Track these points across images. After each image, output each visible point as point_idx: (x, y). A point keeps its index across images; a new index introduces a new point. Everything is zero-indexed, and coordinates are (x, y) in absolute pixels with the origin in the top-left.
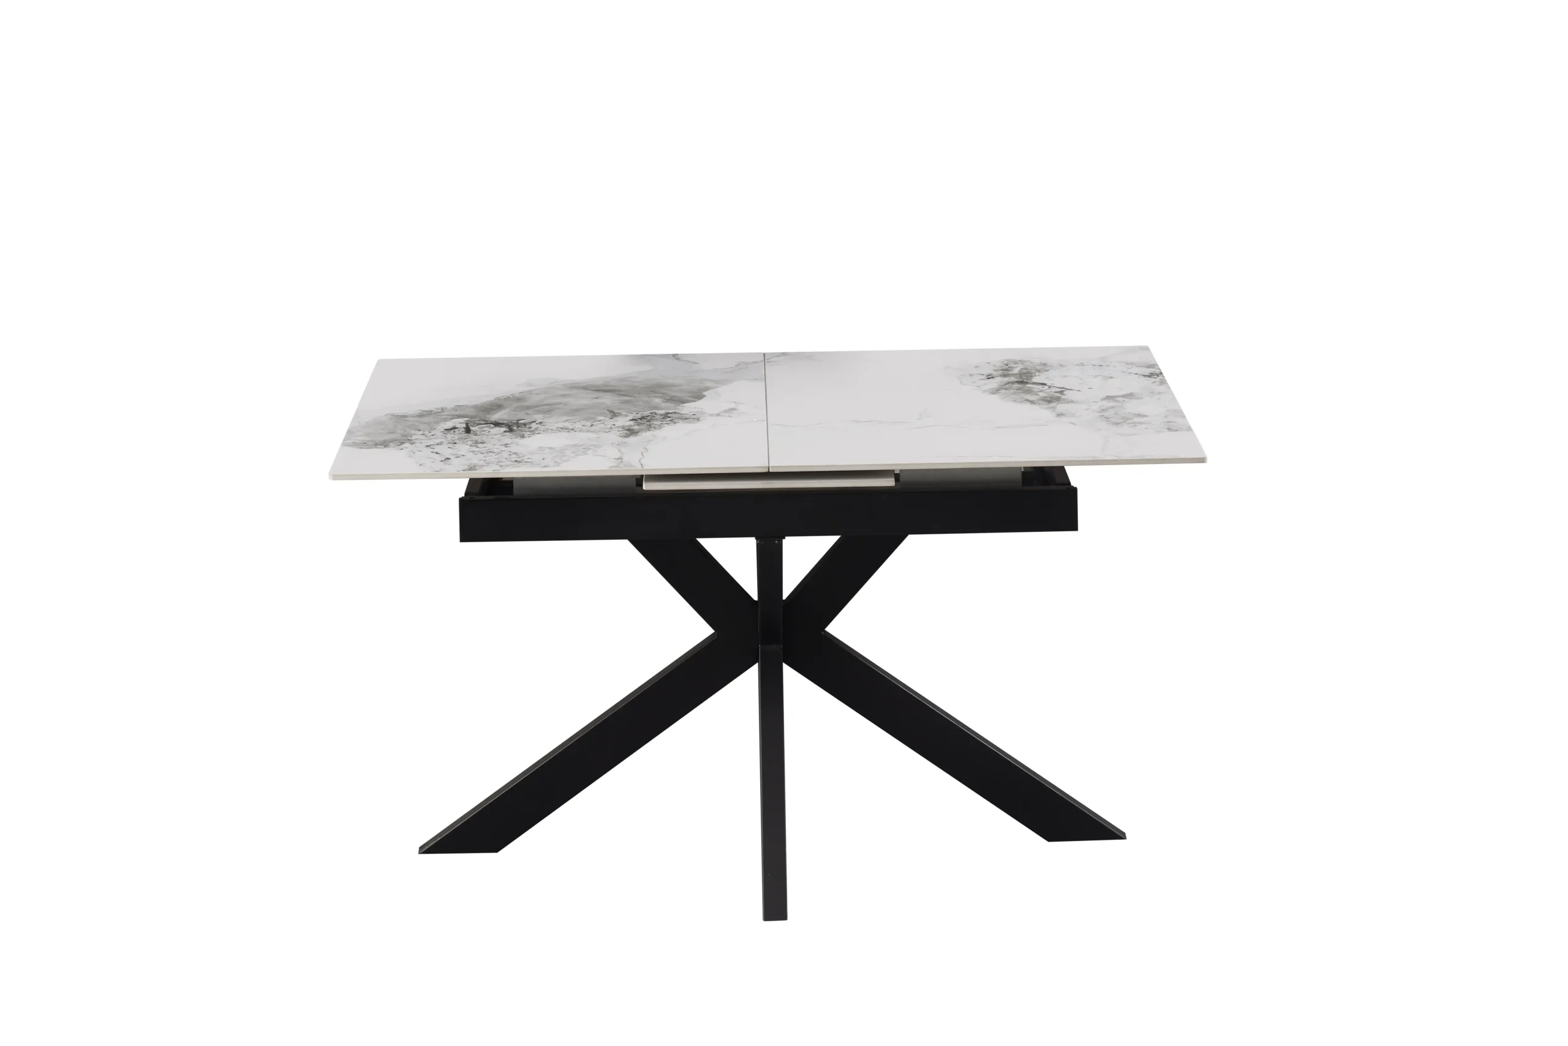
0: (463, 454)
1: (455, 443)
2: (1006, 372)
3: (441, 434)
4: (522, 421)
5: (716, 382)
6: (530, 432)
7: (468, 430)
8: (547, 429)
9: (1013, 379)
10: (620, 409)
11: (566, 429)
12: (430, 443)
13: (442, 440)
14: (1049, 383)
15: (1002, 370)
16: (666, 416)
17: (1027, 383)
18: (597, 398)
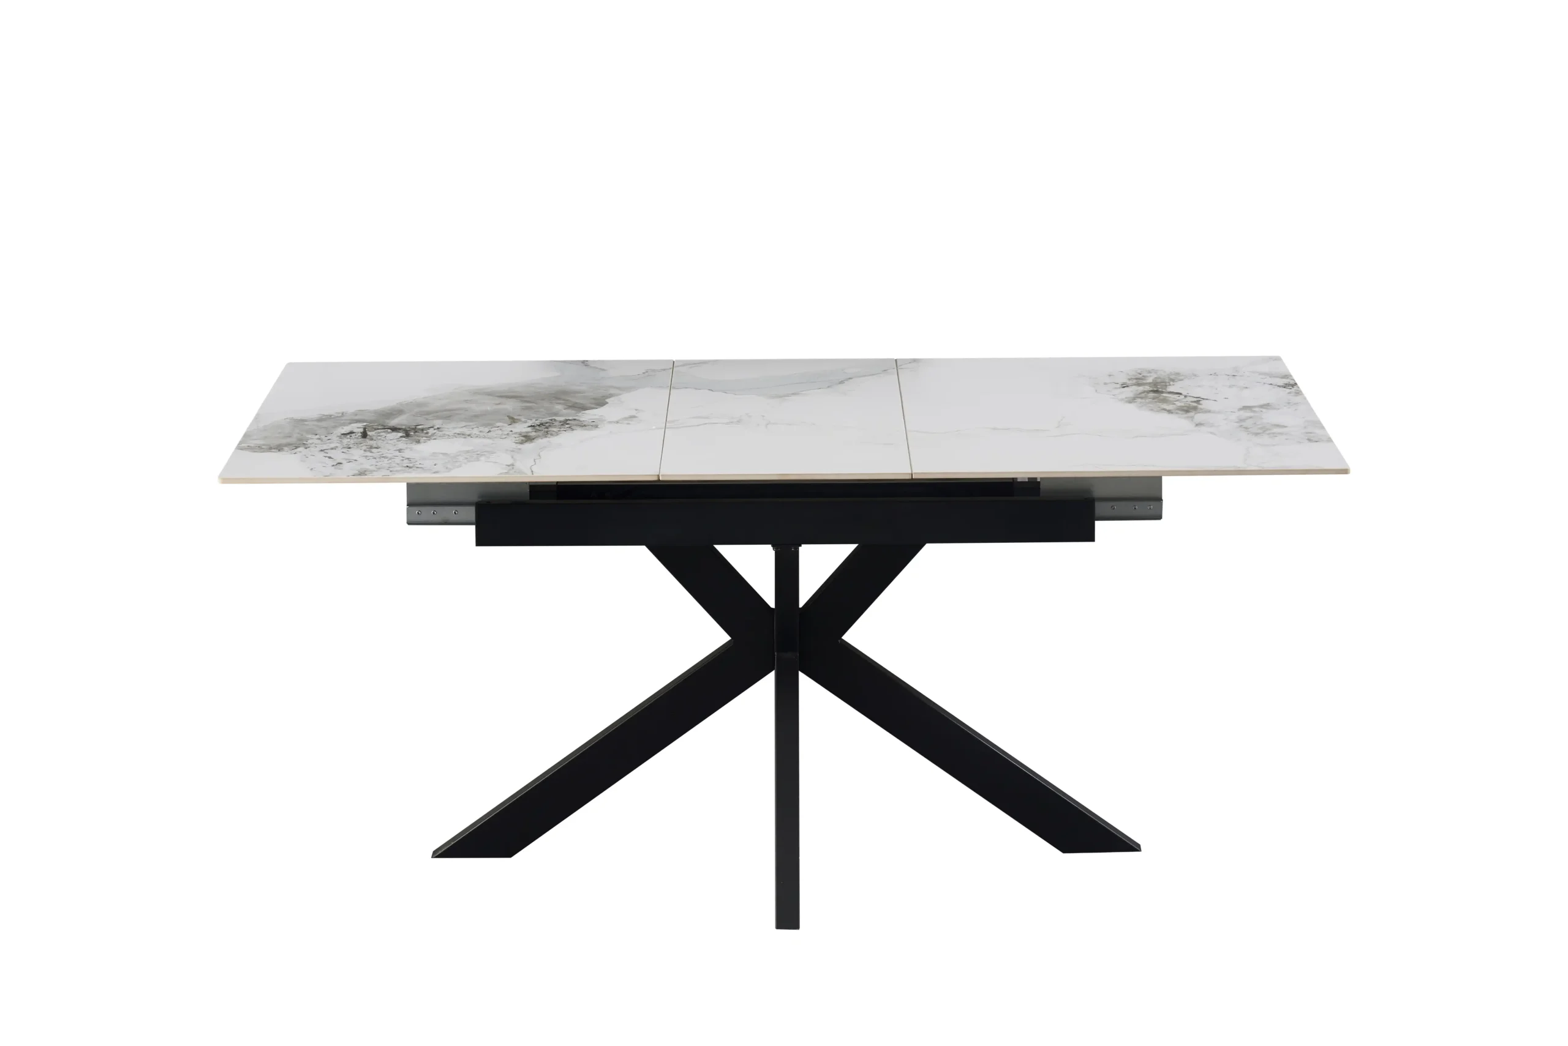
0: (355, 459)
1: (350, 448)
2: (1140, 381)
3: (338, 438)
4: (420, 427)
5: (619, 388)
6: (426, 437)
7: (364, 435)
8: (445, 434)
9: (1147, 388)
10: (519, 415)
11: (463, 434)
12: (325, 447)
13: (337, 445)
14: (1184, 393)
15: (1136, 379)
16: (565, 422)
17: (1162, 392)
18: (499, 404)
